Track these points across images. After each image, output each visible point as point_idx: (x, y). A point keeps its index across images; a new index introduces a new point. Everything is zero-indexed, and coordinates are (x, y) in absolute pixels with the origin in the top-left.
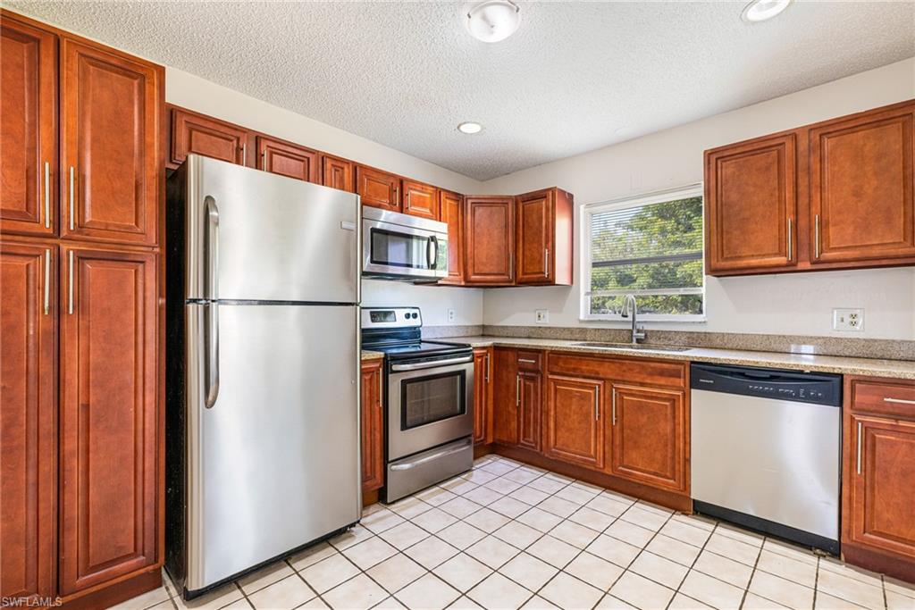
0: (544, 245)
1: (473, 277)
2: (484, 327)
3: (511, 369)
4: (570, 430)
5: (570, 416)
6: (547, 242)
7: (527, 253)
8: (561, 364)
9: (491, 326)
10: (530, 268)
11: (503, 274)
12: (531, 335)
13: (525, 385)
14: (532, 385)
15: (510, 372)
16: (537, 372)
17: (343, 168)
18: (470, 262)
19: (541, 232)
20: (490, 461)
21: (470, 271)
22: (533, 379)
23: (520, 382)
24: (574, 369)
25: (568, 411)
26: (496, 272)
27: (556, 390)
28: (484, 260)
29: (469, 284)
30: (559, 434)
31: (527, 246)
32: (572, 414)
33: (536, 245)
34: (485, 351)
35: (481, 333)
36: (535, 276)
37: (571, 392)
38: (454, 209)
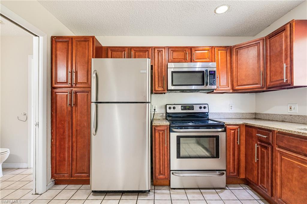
0: (284, 61)
1: (237, 88)
2: (256, 114)
3: (254, 139)
4: (291, 191)
5: (292, 181)
6: (286, 59)
7: (273, 69)
8: (285, 141)
9: (259, 114)
10: (275, 78)
11: (257, 84)
12: (284, 120)
13: (261, 150)
14: (265, 151)
15: (253, 141)
16: (269, 144)
17: (162, 50)
18: (235, 80)
19: (282, 53)
20: (241, 188)
21: (235, 84)
22: (266, 148)
23: (258, 148)
24: (296, 147)
25: (290, 177)
26: (251, 83)
27: (281, 159)
28: (244, 78)
29: (235, 91)
30: (284, 191)
31: (273, 64)
32: (294, 180)
33: (278, 63)
34: (238, 127)
35: (254, 117)
36: (278, 82)
37: (293, 163)
38: (224, 55)
